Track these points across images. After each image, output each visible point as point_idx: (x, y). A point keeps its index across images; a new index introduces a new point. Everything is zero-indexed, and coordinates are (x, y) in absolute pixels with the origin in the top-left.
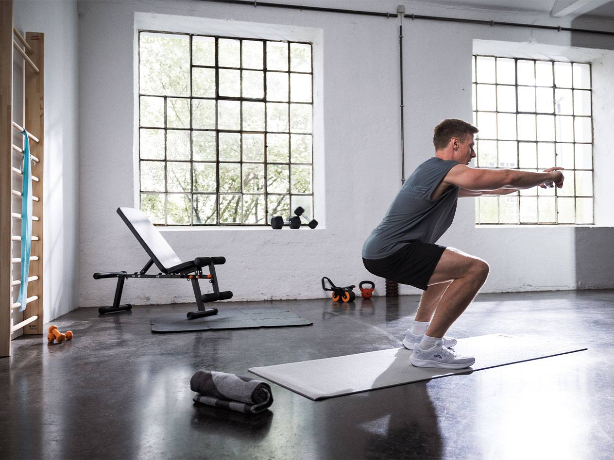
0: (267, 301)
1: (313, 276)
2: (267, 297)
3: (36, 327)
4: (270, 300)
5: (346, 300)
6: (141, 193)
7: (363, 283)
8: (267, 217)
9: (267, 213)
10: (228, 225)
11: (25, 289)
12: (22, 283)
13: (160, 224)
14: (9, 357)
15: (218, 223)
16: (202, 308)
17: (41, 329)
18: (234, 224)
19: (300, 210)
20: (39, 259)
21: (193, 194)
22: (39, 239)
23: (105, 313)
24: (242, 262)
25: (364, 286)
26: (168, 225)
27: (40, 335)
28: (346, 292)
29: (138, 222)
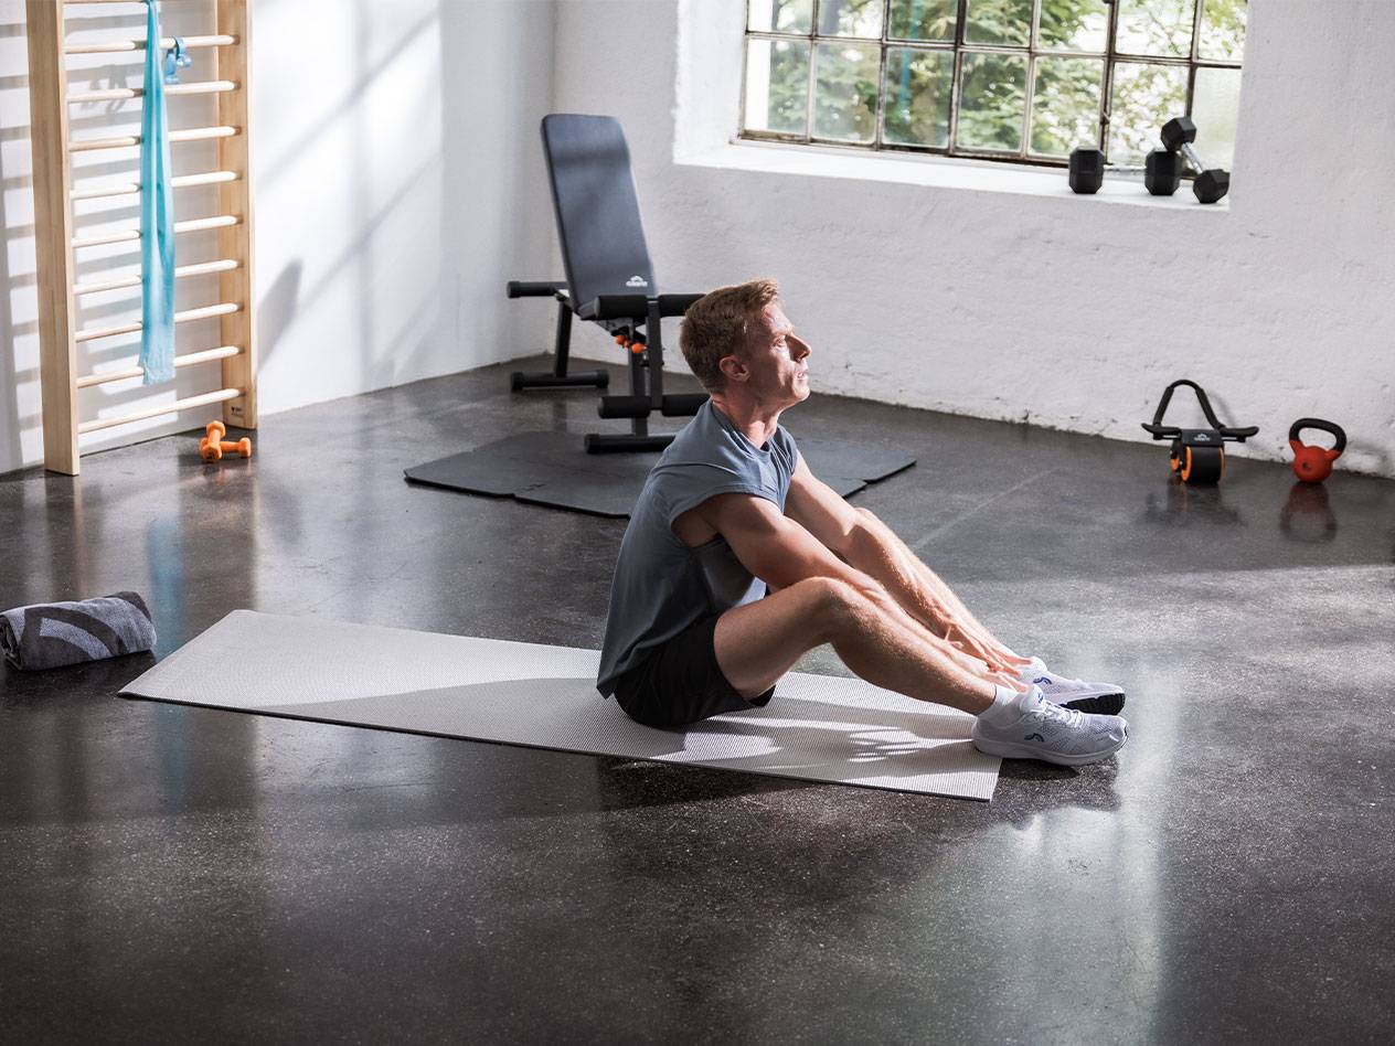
0: (1011, 423)
2: (1013, 413)
3: (241, 413)
4: (1019, 424)
5: (1185, 474)
6: (750, 36)
7: (1313, 423)
8: (1105, 138)
9: (1107, 126)
10: (980, 155)
11: (162, 339)
12: (146, 327)
13: (793, 136)
14: (72, 476)
15: (952, 147)
16: (641, 426)
17: (251, 418)
18: (998, 153)
19: (1177, 133)
20: (243, 265)
21: (888, 46)
22: (241, 222)
23: (525, 388)
24: (950, 289)
25: (1310, 437)
26: (813, 141)
27: (249, 430)
28: (1188, 449)
29: (582, 158)
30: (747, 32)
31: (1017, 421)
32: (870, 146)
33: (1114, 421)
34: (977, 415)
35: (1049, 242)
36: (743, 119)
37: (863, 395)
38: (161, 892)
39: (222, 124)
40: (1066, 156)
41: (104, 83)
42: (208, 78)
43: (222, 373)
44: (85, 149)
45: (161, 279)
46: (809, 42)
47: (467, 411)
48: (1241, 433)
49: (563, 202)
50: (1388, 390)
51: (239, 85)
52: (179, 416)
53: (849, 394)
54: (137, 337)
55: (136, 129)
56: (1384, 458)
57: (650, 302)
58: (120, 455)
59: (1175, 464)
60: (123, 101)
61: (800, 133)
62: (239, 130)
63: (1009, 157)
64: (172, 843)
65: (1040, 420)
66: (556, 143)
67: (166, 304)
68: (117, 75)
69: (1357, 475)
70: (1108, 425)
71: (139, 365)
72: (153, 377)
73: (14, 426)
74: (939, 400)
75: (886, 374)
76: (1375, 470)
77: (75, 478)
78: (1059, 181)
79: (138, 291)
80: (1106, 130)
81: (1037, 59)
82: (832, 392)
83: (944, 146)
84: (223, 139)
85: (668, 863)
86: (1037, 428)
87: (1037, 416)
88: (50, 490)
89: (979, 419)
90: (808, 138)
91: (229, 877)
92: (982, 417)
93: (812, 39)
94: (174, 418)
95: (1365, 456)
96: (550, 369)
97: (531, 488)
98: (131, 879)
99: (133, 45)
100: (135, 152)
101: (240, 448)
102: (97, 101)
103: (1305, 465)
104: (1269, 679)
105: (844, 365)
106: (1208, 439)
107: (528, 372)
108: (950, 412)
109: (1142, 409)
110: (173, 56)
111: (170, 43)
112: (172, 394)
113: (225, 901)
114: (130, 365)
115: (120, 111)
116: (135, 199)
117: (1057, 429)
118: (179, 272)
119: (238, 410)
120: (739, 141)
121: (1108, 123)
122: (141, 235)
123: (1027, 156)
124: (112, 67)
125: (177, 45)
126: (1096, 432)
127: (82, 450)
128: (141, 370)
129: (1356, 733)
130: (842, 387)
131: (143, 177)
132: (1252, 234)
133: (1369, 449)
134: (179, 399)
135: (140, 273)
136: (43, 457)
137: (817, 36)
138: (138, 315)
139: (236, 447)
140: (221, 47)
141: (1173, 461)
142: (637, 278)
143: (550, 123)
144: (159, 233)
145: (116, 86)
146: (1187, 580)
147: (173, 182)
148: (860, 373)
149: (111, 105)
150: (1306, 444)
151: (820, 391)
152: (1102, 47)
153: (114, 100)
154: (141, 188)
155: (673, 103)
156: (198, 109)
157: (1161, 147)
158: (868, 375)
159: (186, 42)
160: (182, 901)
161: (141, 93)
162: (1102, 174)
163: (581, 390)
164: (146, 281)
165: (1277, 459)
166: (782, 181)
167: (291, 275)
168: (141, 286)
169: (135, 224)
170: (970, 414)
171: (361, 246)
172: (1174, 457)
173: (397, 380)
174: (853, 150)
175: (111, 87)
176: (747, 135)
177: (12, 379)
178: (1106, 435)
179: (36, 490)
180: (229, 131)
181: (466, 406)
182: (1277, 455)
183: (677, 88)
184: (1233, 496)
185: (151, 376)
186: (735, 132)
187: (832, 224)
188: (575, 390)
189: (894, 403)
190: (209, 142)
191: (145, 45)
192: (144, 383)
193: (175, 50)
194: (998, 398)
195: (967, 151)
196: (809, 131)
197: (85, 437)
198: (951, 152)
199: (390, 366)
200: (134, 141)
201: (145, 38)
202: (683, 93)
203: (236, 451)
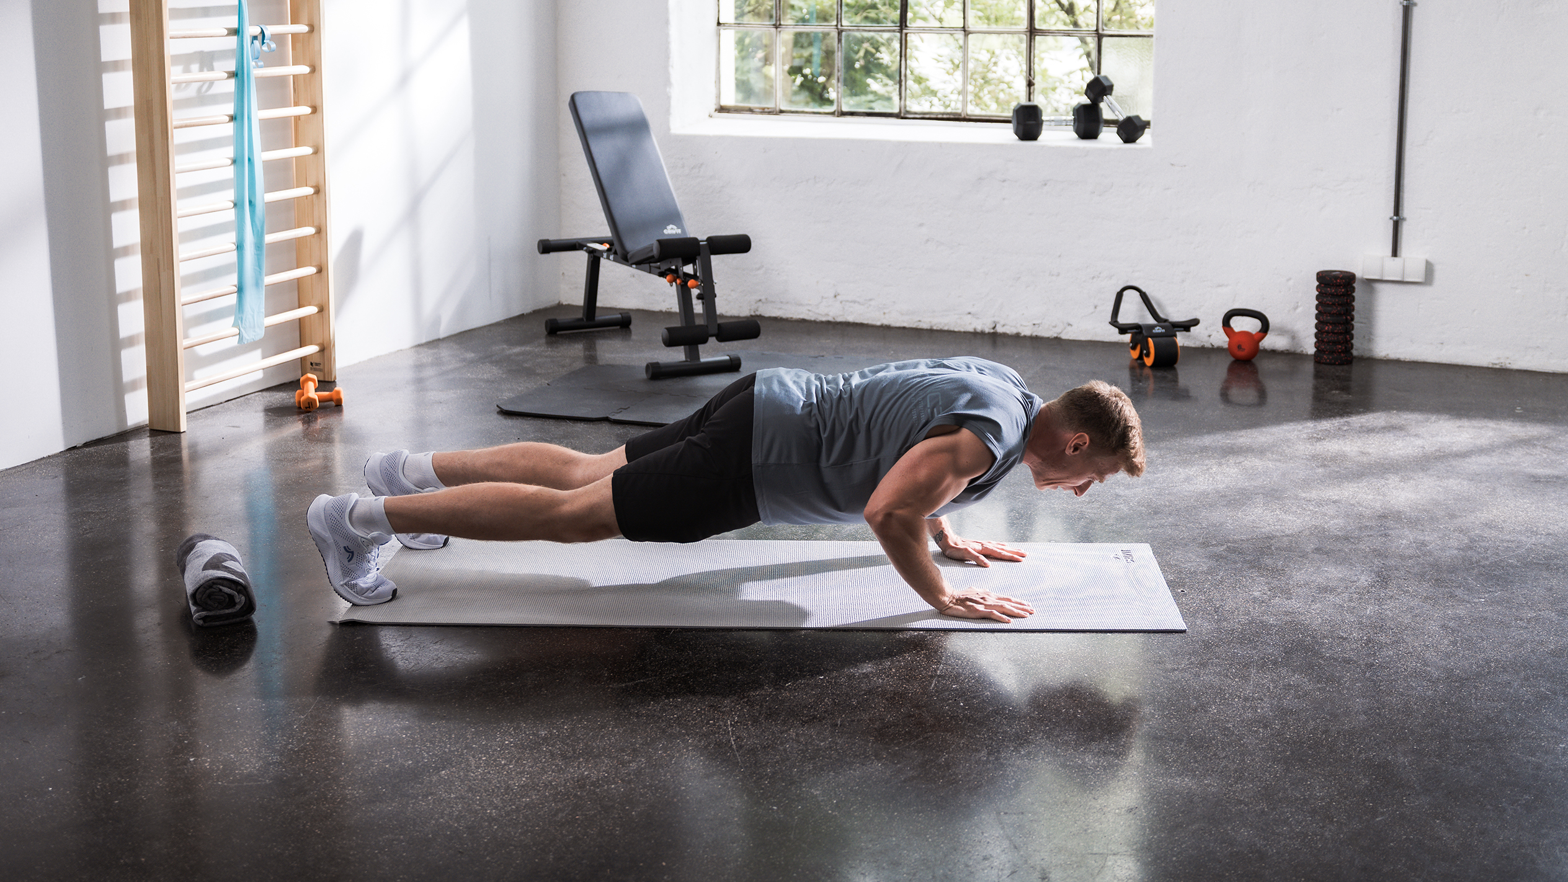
0: (982, 334)
1: (1111, 277)
2: (982, 324)
3: (321, 367)
4: (989, 333)
5: (1149, 361)
6: (721, 27)
7: (1242, 312)
8: (1032, 97)
9: (1032, 88)
10: (927, 116)
11: (255, 301)
12: (240, 290)
13: (764, 109)
14: (180, 433)
15: (903, 111)
16: (693, 354)
17: (330, 372)
18: (943, 114)
19: (1099, 89)
20: (320, 231)
21: (842, 31)
22: (318, 191)
23: (559, 333)
24: (921, 225)
25: (1241, 324)
26: (782, 112)
27: (328, 382)
28: (1150, 340)
29: (609, 129)
30: (719, 24)
31: (987, 331)
32: (833, 114)
33: (1070, 325)
34: (952, 329)
35: (1004, 181)
36: (718, 96)
37: (851, 319)
38: (490, 804)
39: (296, 104)
40: (1009, 114)
41: (195, 67)
42: (282, 63)
43: (301, 332)
44: (186, 126)
45: (253, 246)
46: (775, 29)
47: (518, 354)
48: (1186, 324)
49: (598, 166)
50: (1291, 283)
51: (314, 69)
52: (264, 373)
53: (839, 319)
54: (233, 299)
55: (230, 108)
56: (1293, 338)
57: (701, 243)
58: (218, 412)
59: (1135, 354)
60: (211, 83)
61: (770, 105)
62: (315, 109)
63: (952, 117)
64: (474, 757)
65: (1007, 327)
66: (586, 117)
67: (258, 269)
68: (206, 60)
69: (1273, 353)
70: (1065, 328)
71: (234, 326)
72: (247, 338)
73: (119, 390)
74: (919, 319)
75: (870, 300)
76: (1288, 348)
77: (182, 435)
78: (1007, 134)
79: (233, 257)
80: (1032, 91)
81: (970, 36)
82: (824, 319)
83: (896, 110)
84: (297, 118)
85: (951, 718)
86: (1005, 335)
87: (1004, 326)
88: (155, 449)
89: (954, 332)
90: (778, 109)
91: (550, 782)
92: (956, 330)
93: (777, 28)
94: (260, 375)
95: (1280, 337)
96: (580, 315)
97: (619, 412)
98: (453, 796)
99: (226, 32)
100: (229, 129)
101: (335, 397)
102: (188, 83)
103: (1239, 347)
104: (1331, 510)
105: (833, 295)
106: (1164, 331)
107: (563, 318)
108: (929, 328)
109: (1092, 313)
110: (257, 43)
111: (256, 31)
112: (258, 353)
113: (560, 805)
114: (226, 327)
115: (211, 92)
116: (229, 172)
117: (1022, 334)
118: (269, 238)
119: (317, 364)
120: (717, 114)
121: (1034, 84)
122: (235, 205)
123: (967, 115)
124: (201, 53)
125: (262, 32)
126: (1055, 335)
127: (188, 406)
128: (236, 331)
129: (1426, 546)
130: (831, 314)
131: (236, 151)
132: (1172, 165)
133: (1282, 331)
134: (264, 357)
135: (234, 240)
136: (147, 417)
137: (780, 25)
138: (233, 279)
139: (331, 396)
140: (295, 36)
141: (1132, 352)
142: (671, 226)
143: (578, 100)
144: (250, 202)
145: (205, 69)
146: (1207, 440)
147: (262, 156)
148: (847, 301)
149: (201, 87)
150: (1237, 330)
151: (813, 319)
152: (1024, 25)
153: (204, 81)
154: (234, 162)
155: (667, 82)
156: (275, 91)
157: (1085, 100)
158: (854, 302)
159: (270, 30)
160: (517, 810)
161: (233, 75)
162: (1042, 124)
163: (609, 331)
164: (240, 247)
165: (1208, 345)
166: (767, 144)
167: (355, 240)
168: (236, 251)
169: (230, 195)
170: (946, 328)
171: (412, 213)
172: (1134, 348)
173: (443, 332)
174: (817, 117)
175: (201, 70)
176: (722, 109)
177: (117, 345)
178: (1064, 336)
179: (141, 450)
180: (305, 110)
181: (517, 350)
182: (1207, 342)
183: (671, 70)
184: (1187, 375)
185: (245, 335)
186: (714, 107)
187: (815, 177)
188: (604, 331)
189: (879, 323)
190: (284, 120)
191: (236, 32)
192: (238, 342)
193: (260, 38)
194: (969, 313)
195: (916, 113)
196: (778, 104)
197: (189, 397)
198: (902, 115)
199: (437, 322)
200: (227, 119)
201: (236, 26)
202: (675, 74)
203: (331, 400)
